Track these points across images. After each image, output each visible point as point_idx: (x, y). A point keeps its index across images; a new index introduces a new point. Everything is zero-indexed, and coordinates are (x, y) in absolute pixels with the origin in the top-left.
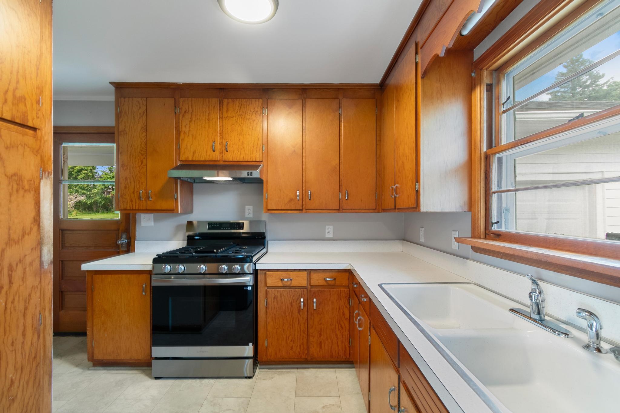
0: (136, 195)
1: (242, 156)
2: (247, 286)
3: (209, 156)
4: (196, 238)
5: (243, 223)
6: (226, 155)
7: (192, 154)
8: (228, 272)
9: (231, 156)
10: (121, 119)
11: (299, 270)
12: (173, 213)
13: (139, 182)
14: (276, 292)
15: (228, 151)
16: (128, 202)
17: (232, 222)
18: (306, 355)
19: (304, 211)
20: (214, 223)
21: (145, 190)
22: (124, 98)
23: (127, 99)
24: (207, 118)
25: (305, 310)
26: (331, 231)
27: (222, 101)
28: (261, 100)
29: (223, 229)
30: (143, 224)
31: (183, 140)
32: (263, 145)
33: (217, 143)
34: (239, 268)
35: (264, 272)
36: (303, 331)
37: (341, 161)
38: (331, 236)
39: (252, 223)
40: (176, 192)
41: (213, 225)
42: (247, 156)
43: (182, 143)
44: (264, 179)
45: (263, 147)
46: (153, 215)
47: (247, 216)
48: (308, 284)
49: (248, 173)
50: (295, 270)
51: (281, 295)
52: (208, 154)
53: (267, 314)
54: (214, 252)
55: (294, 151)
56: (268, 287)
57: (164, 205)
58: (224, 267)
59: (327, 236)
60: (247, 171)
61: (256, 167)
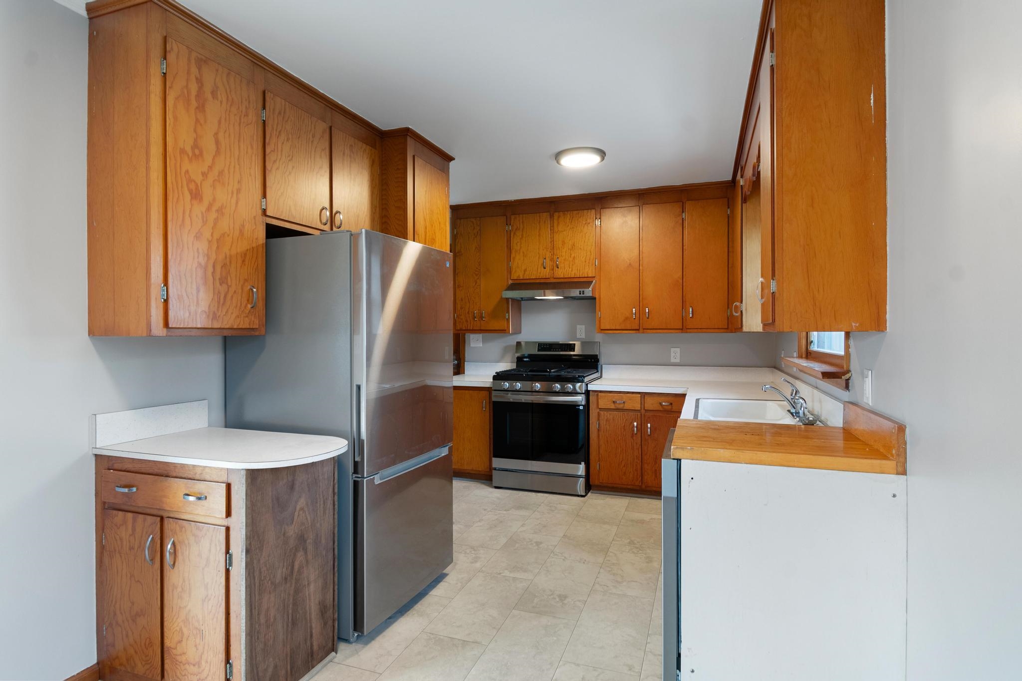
0: (470, 316)
1: (573, 272)
2: (579, 406)
3: (540, 273)
4: (525, 359)
5: (575, 344)
6: (557, 272)
7: (523, 272)
8: (560, 391)
9: (561, 273)
10: (457, 241)
11: (633, 393)
12: (505, 333)
13: (474, 302)
14: (609, 415)
15: (559, 267)
16: (463, 322)
17: (561, 343)
18: (640, 482)
19: (641, 330)
20: (544, 344)
21: (479, 310)
22: (460, 219)
23: (462, 220)
24: (538, 234)
25: (639, 435)
26: (678, 355)
27: (553, 214)
28: (593, 211)
29: (553, 351)
30: (472, 345)
31: (514, 258)
32: (596, 259)
33: (548, 260)
34: (572, 387)
35: (596, 393)
36: (636, 456)
37: (684, 273)
38: (678, 360)
39: (584, 344)
40: (508, 312)
41: (543, 346)
42: (579, 271)
43: (513, 262)
44: (597, 297)
45: (595, 261)
46: (481, 335)
47: (578, 336)
48: (643, 408)
49: (580, 291)
50: (628, 393)
51: (613, 418)
52: (539, 271)
53: (599, 437)
54: (547, 372)
55: (630, 264)
56: (600, 409)
57: (495, 325)
58: (558, 386)
59: (673, 360)
60: (579, 290)
61: (588, 284)
